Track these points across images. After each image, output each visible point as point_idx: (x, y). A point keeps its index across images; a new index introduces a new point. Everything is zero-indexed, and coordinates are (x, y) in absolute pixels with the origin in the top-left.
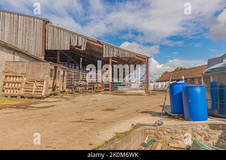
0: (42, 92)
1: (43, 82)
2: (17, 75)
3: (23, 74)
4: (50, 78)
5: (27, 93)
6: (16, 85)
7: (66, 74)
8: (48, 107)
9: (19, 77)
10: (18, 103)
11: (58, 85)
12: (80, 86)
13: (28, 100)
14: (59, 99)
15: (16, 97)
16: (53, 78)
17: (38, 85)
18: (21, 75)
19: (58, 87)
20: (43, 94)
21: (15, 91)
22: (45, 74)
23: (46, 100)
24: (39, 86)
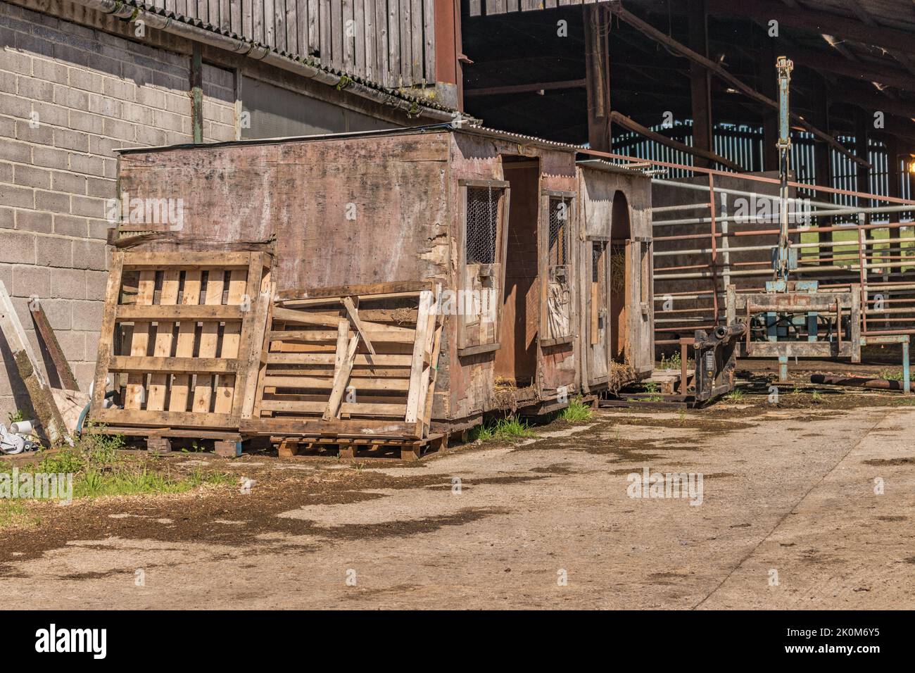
0: (401, 396)
1: (413, 303)
2: (210, 259)
3: (253, 246)
4: (472, 271)
5: (287, 406)
6: (208, 339)
7: (642, 220)
8: (429, 525)
9: (227, 274)
10: (205, 491)
11: (559, 324)
12: (782, 327)
13: (301, 465)
14: (554, 457)
15: (208, 445)
16: (497, 268)
17: (375, 332)
18: (235, 259)
19: (565, 347)
20: (415, 410)
21: (202, 392)
22: (423, 238)
23: (438, 465)
24: (383, 348)
